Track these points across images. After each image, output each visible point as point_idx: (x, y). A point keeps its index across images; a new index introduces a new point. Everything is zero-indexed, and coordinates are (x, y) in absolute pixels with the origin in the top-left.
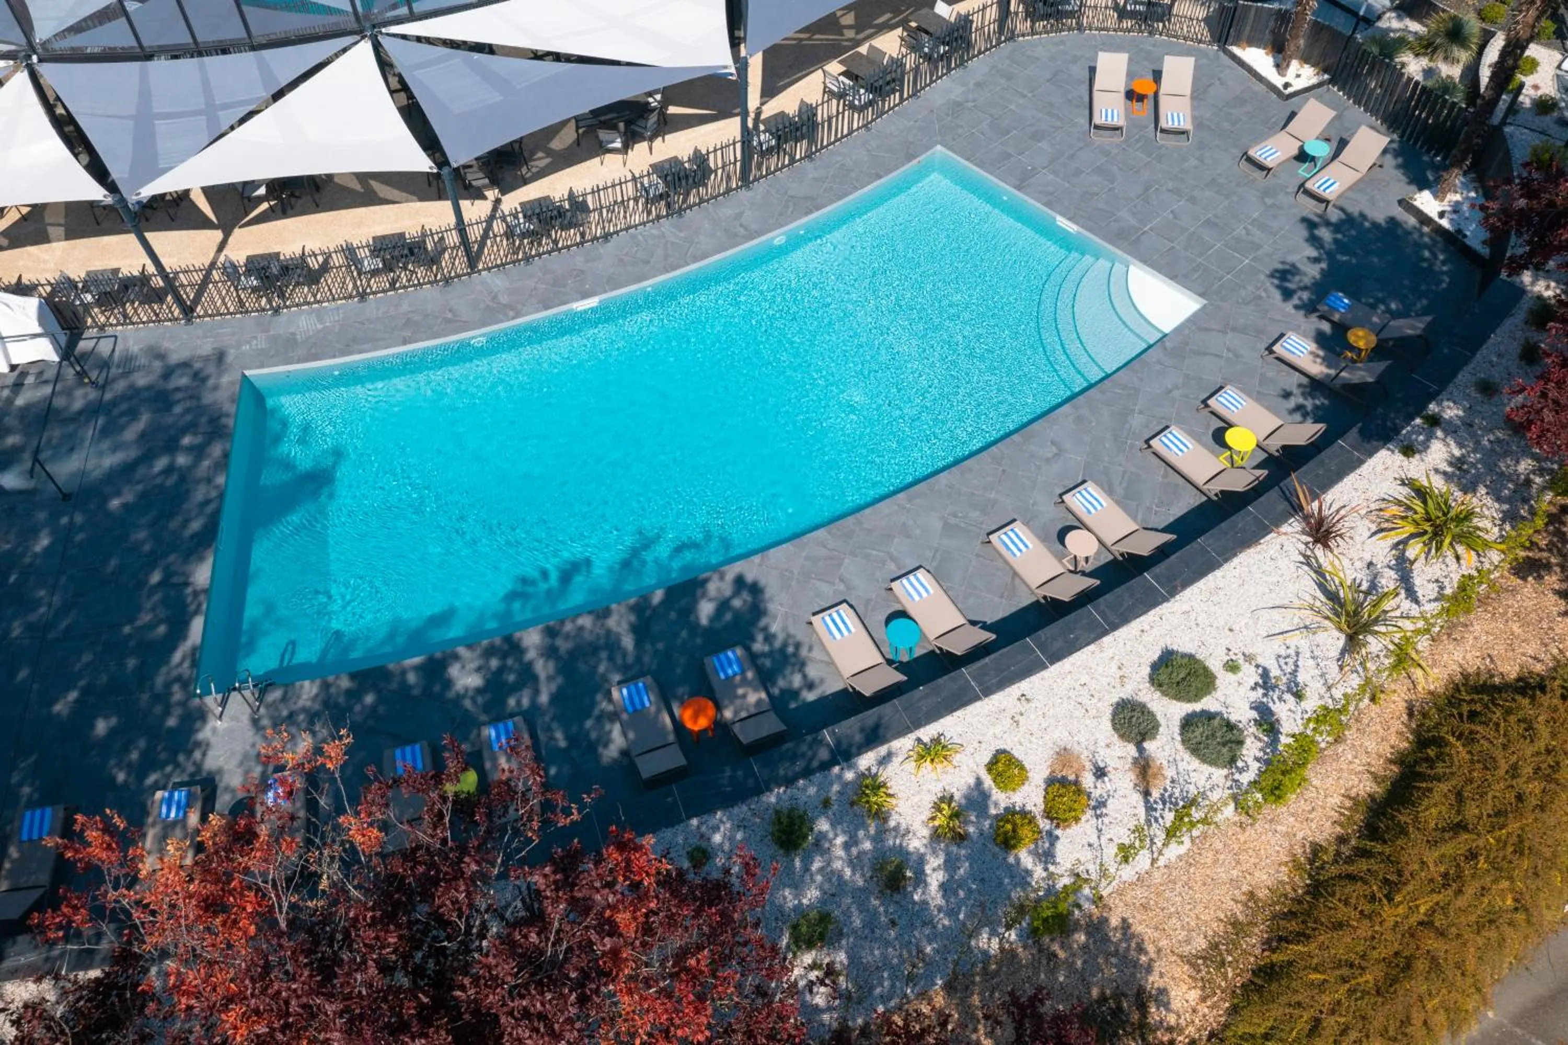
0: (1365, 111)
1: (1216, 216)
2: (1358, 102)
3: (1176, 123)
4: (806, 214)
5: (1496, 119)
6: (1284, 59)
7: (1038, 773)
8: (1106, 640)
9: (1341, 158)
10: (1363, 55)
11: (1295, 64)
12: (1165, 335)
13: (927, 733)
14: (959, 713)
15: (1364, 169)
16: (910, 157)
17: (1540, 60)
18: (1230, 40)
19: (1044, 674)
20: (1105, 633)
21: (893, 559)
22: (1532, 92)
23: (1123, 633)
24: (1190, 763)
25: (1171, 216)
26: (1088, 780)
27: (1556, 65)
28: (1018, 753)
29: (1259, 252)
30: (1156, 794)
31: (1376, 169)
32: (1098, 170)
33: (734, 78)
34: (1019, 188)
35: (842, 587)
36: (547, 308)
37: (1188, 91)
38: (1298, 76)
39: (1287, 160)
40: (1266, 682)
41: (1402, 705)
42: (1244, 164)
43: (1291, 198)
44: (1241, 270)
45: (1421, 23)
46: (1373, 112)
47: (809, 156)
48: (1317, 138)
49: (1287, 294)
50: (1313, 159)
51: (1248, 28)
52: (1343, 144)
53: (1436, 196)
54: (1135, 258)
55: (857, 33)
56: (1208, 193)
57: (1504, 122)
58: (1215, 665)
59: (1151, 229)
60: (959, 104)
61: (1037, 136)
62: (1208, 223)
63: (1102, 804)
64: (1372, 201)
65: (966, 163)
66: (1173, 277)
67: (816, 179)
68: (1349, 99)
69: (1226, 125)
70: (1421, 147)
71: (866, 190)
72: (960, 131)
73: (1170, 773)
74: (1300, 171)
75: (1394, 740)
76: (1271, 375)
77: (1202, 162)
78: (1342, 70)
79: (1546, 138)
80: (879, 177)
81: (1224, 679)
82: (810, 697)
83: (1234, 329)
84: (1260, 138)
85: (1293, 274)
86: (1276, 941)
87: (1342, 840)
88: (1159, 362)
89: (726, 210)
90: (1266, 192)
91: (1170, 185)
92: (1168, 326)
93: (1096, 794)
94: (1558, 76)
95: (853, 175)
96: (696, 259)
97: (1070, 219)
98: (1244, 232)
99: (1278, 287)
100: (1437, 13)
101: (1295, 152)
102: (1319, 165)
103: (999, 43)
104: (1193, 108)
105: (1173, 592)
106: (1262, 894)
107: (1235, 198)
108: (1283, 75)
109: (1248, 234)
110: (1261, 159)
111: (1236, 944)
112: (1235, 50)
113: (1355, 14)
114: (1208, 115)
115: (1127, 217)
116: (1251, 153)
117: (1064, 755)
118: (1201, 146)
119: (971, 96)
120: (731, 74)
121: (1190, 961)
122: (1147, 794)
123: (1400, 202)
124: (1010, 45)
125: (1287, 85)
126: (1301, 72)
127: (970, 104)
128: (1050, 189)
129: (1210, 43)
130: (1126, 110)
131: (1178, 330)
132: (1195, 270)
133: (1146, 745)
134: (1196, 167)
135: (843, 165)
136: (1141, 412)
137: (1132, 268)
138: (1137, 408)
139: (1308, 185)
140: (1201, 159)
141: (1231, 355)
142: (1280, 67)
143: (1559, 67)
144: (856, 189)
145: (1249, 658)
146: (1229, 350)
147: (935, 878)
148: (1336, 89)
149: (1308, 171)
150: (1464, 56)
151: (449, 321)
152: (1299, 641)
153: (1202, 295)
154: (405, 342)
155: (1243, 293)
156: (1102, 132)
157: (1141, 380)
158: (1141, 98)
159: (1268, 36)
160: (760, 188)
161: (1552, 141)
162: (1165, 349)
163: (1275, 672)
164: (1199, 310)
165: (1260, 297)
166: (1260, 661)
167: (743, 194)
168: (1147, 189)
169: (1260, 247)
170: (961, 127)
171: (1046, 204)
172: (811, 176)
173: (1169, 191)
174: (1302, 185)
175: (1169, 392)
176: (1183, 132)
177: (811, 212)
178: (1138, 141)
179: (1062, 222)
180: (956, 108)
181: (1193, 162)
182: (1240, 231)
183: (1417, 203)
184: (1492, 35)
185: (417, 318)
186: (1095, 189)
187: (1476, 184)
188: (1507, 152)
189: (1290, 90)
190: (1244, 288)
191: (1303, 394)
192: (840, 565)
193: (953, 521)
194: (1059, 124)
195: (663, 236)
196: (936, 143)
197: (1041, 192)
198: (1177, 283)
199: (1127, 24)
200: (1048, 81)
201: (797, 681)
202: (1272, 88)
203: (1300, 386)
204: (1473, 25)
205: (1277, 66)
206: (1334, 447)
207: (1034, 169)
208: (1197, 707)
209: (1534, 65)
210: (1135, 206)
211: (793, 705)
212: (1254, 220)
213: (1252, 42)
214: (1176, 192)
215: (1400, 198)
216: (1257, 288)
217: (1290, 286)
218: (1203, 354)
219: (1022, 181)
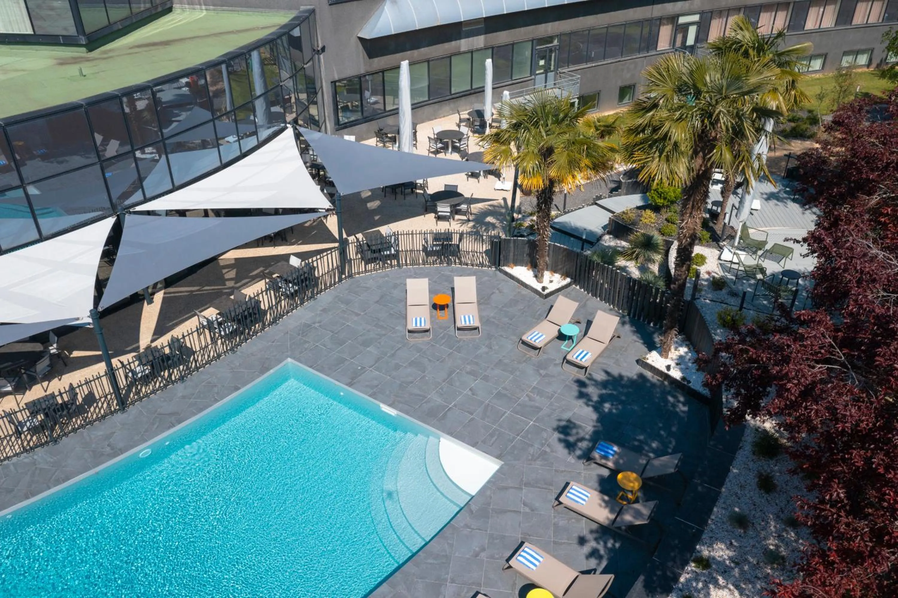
0: (601, 300)
1: (505, 388)
2: (595, 295)
3: (468, 323)
4: (169, 428)
5: (687, 297)
6: (539, 272)
9: (588, 335)
10: (590, 263)
11: (547, 275)
12: (473, 497)
15: (607, 341)
16: (264, 369)
17: (706, 255)
18: (502, 263)
22: (707, 276)
25: (470, 393)
27: (717, 257)
29: (540, 414)
31: (616, 339)
32: (411, 364)
33: (92, 326)
34: (350, 385)
37: (474, 299)
38: (551, 282)
39: (552, 340)
42: (522, 347)
43: (559, 368)
44: (527, 431)
45: (626, 241)
46: (607, 299)
47: (182, 378)
48: (570, 322)
49: (570, 446)
50: (570, 338)
51: (511, 254)
52: (589, 323)
53: (661, 355)
54: (443, 432)
55: (236, 283)
56: (497, 372)
57: (694, 297)
59: (455, 405)
60: (309, 326)
61: (366, 344)
62: (499, 395)
64: (617, 362)
65: (310, 370)
66: (474, 444)
67: (184, 397)
68: (588, 293)
69: (506, 320)
70: (644, 321)
71: (225, 400)
72: (306, 346)
74: (562, 347)
76: (562, 523)
77: (491, 348)
78: (580, 275)
79: (725, 306)
80: (237, 389)
83: (527, 484)
84: (530, 326)
85: (571, 428)
88: (467, 526)
89: (99, 432)
90: (540, 366)
91: (469, 368)
92: (473, 490)
94: (721, 264)
95: (216, 390)
96: (58, 482)
97: (390, 405)
98: (527, 399)
99: (560, 440)
100: (633, 233)
101: (556, 334)
102: (575, 340)
103: (340, 280)
104: (480, 310)
107: (518, 373)
108: (541, 282)
109: (530, 400)
110: (532, 342)
112: (507, 269)
113: (580, 239)
114: (492, 315)
115: (436, 399)
116: (524, 338)
118: (489, 337)
119: (318, 319)
120: (89, 324)
123: (638, 361)
124: (349, 281)
125: (544, 288)
126: (553, 279)
127: (317, 325)
128: (375, 382)
129: (489, 267)
130: (431, 317)
131: (482, 491)
132: (492, 435)
134: (487, 353)
135: (210, 383)
136: (453, 581)
137: (442, 439)
138: (449, 577)
139: (569, 357)
140: (490, 347)
141: (527, 510)
142: (538, 277)
143: (719, 259)
144: (216, 401)
146: (525, 504)
148: (578, 287)
149: (566, 346)
150: (658, 258)
153: (499, 457)
155: (531, 450)
156: (416, 335)
157: (451, 545)
158: (442, 308)
159: (526, 258)
160: (132, 411)
161: (729, 308)
162: (471, 512)
164: (498, 471)
167: (119, 417)
168: (451, 373)
169: (539, 409)
170: (308, 342)
171: (370, 396)
172: (180, 394)
173: (467, 373)
174: (565, 358)
175: (477, 555)
176: (476, 328)
177: (173, 426)
178: (442, 338)
179: (385, 408)
180: (305, 330)
181: (484, 349)
182: (524, 398)
183: (649, 361)
184: (672, 243)
186: (410, 379)
187: (688, 343)
188: (702, 318)
189: (547, 291)
190: (532, 446)
191: (596, 539)
194: (383, 332)
195: (34, 463)
196: (287, 357)
197: (367, 386)
198: (477, 449)
199: (431, 259)
200: (377, 302)
202: (536, 291)
203: (592, 532)
204: (659, 238)
205: (536, 276)
207: (363, 368)
209: (702, 259)
210: (442, 389)
212: (534, 388)
213: (517, 262)
214: (471, 373)
215: (637, 358)
216: (543, 445)
217: (571, 439)
218: (504, 512)
219: (353, 379)
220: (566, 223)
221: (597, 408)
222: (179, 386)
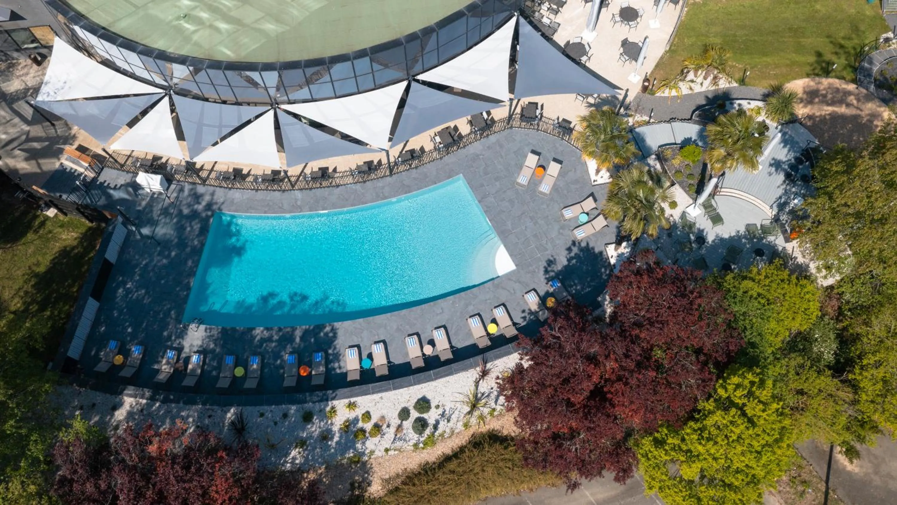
3: (544, 189)
4: (405, 193)
6: (601, 168)
7: (374, 420)
8: (411, 388)
9: (592, 222)
11: (603, 172)
12: (498, 277)
13: (353, 400)
14: (363, 397)
16: (449, 177)
19: (390, 392)
20: (412, 385)
21: (378, 335)
23: (416, 387)
24: (411, 431)
25: (524, 228)
26: (384, 427)
28: (371, 414)
30: (398, 436)
31: (606, 227)
32: (510, 201)
34: (479, 201)
35: (360, 340)
36: (311, 211)
37: (556, 174)
38: (602, 177)
40: (443, 415)
41: (472, 433)
43: (570, 232)
44: (535, 258)
47: (416, 168)
49: (546, 271)
53: (615, 248)
54: (503, 243)
56: (543, 221)
58: (433, 405)
59: (514, 233)
60: (478, 156)
61: (497, 179)
62: (535, 235)
63: (384, 434)
64: (596, 241)
66: (511, 255)
67: (414, 178)
69: (565, 193)
72: (472, 169)
73: (405, 431)
75: (463, 442)
76: (521, 303)
80: (435, 184)
81: (433, 410)
82: (338, 371)
83: (520, 282)
85: (553, 263)
86: (403, 483)
87: (434, 463)
88: (489, 288)
89: (380, 183)
90: (562, 227)
91: (532, 214)
92: (500, 274)
93: (384, 431)
95: (428, 180)
96: (363, 203)
97: (490, 220)
99: (545, 267)
105: (436, 379)
106: (408, 470)
107: (551, 225)
108: (597, 176)
109: (546, 244)
110: (565, 215)
111: (395, 480)
115: (509, 226)
116: (563, 211)
117: (383, 418)
118: (551, 201)
119: (483, 152)
121: (382, 480)
122: (396, 435)
123: (605, 244)
124: (509, 130)
125: (595, 181)
126: (604, 176)
127: (481, 157)
128: (490, 205)
131: (503, 276)
133: (404, 422)
135: (426, 174)
136: (474, 305)
140: (548, 206)
141: (513, 292)
145: (443, 406)
146: (514, 290)
147: (336, 439)
151: (280, 208)
152: (458, 405)
153: (516, 265)
154: (265, 213)
155: (530, 268)
157: (481, 293)
160: (395, 178)
162: (496, 282)
163: (447, 412)
164: (513, 271)
165: (535, 272)
166: (446, 408)
167: (389, 179)
168: (523, 214)
169: (547, 249)
170: (473, 167)
171: (485, 211)
172: (413, 176)
173: (530, 217)
175: (487, 300)
177: (407, 193)
178: (531, 190)
180: (476, 157)
181: (544, 207)
182: (544, 242)
183: (608, 249)
185: (271, 204)
186: (505, 209)
189: (596, 183)
190: (532, 266)
191: (528, 313)
192: (362, 332)
193: (400, 327)
194: (508, 175)
196: (461, 173)
197: (487, 206)
200: (514, 151)
201: (336, 365)
202: (589, 181)
205: (597, 171)
206: (507, 346)
207: (487, 195)
208: (422, 416)
210: (514, 221)
211: (333, 373)
212: (552, 238)
214: (532, 218)
216: (536, 267)
217: (549, 269)
218: (504, 288)
219: (482, 198)
220: (641, 133)
221: (569, 260)
222: (414, 170)
